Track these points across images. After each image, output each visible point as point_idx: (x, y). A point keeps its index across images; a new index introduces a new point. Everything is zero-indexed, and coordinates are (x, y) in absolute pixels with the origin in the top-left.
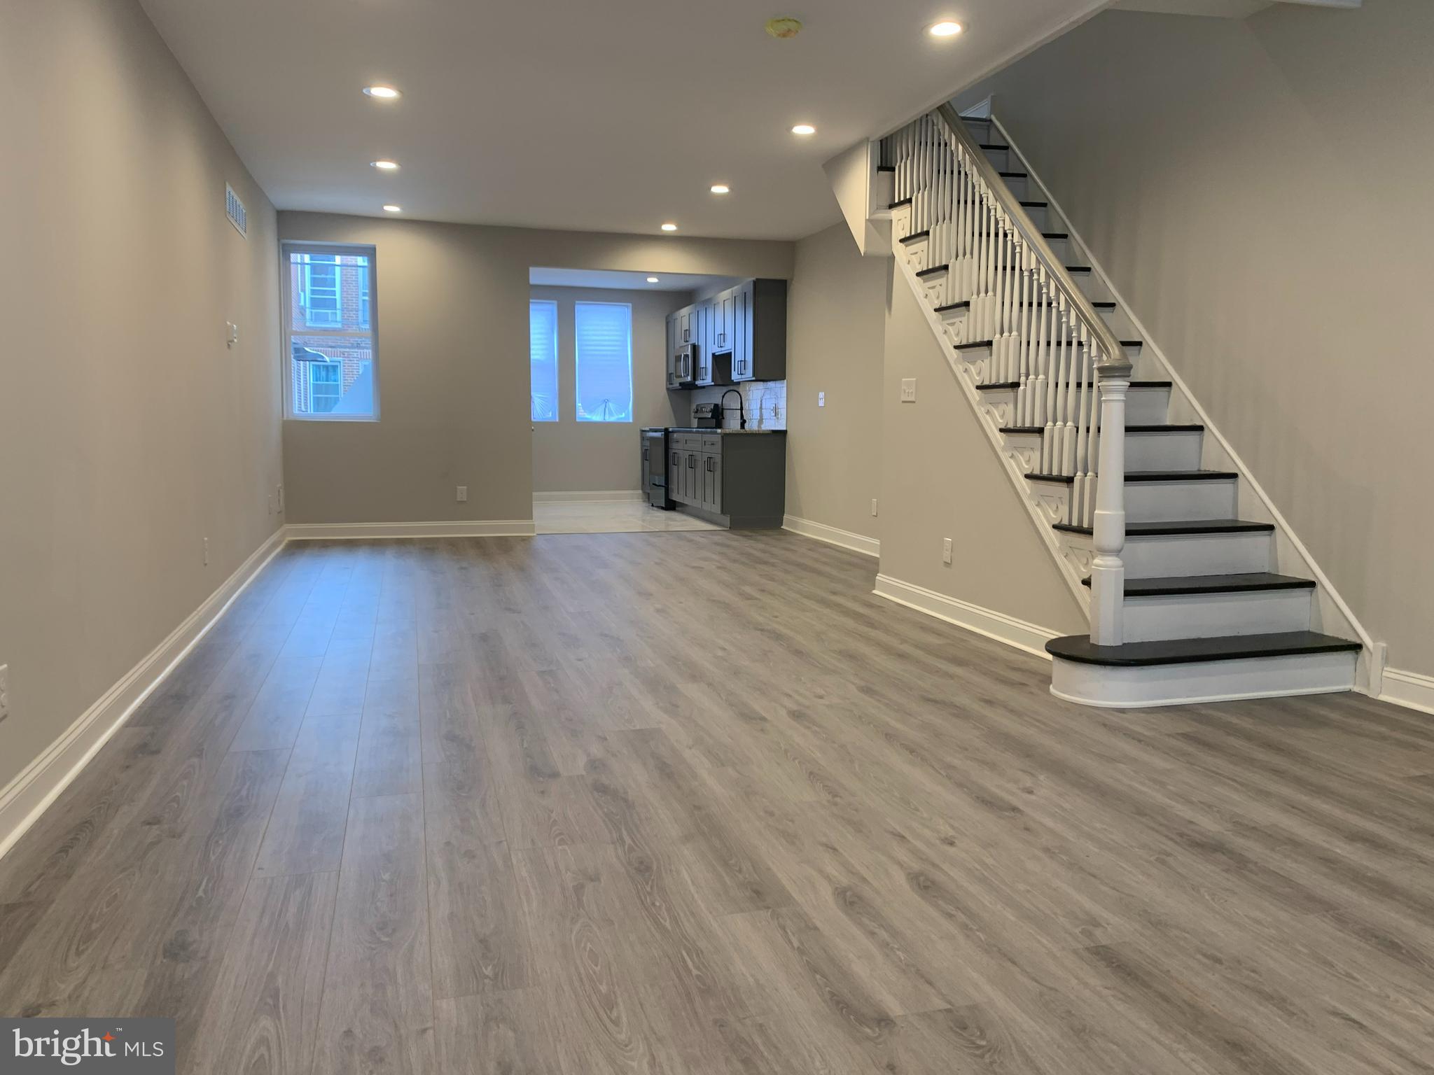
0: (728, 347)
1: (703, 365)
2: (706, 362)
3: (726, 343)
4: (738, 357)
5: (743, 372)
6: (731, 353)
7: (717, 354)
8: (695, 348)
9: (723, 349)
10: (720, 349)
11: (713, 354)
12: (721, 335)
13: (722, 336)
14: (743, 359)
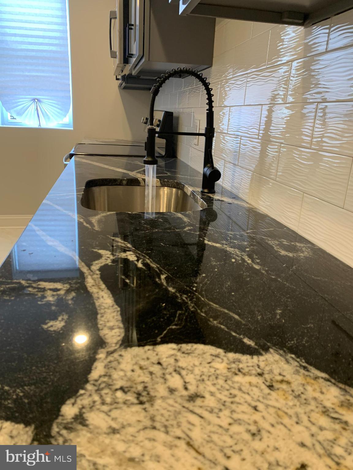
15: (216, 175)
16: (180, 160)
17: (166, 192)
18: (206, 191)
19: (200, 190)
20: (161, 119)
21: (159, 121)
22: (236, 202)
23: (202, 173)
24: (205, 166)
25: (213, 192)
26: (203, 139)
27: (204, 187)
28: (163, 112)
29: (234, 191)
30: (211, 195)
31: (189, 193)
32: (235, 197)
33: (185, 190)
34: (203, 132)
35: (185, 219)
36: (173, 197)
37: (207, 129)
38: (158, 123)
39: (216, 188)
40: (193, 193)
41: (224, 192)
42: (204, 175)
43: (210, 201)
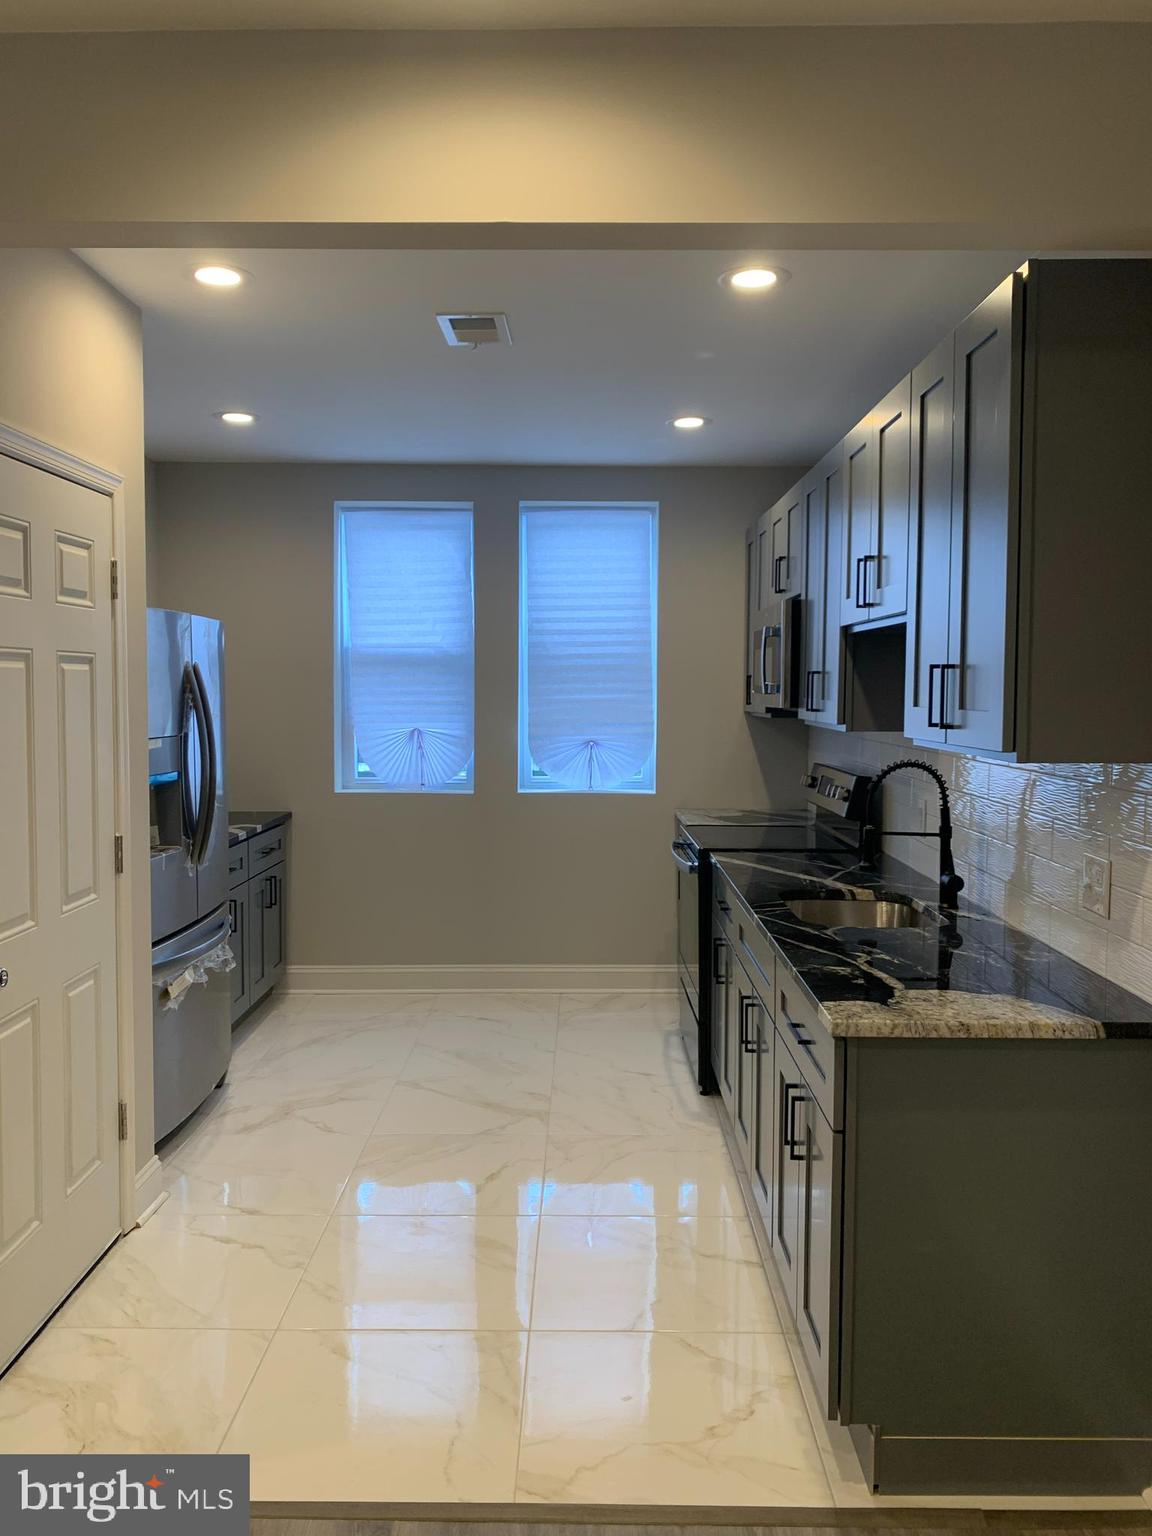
0: (892, 603)
1: (816, 666)
2: (827, 655)
3: (887, 589)
4: (934, 644)
5: (954, 715)
6: (903, 626)
7: (857, 629)
8: (798, 610)
9: (875, 612)
10: (863, 614)
11: (846, 630)
12: (867, 558)
13: (872, 566)
14: (955, 660)
15: (958, 883)
16: (889, 856)
17: (884, 908)
18: (945, 906)
19: (936, 904)
20: (851, 789)
21: (848, 791)
22: (985, 918)
23: (939, 882)
24: (942, 873)
25: (956, 907)
26: (938, 840)
27: (942, 901)
28: (855, 778)
29: (985, 906)
30: (954, 912)
31: (921, 910)
32: (986, 914)
33: (914, 905)
34: (938, 832)
35: (927, 934)
36: (896, 915)
37: (941, 828)
38: (846, 795)
39: (959, 903)
40: (926, 909)
41: (971, 907)
42: (942, 884)
43: (952, 918)
